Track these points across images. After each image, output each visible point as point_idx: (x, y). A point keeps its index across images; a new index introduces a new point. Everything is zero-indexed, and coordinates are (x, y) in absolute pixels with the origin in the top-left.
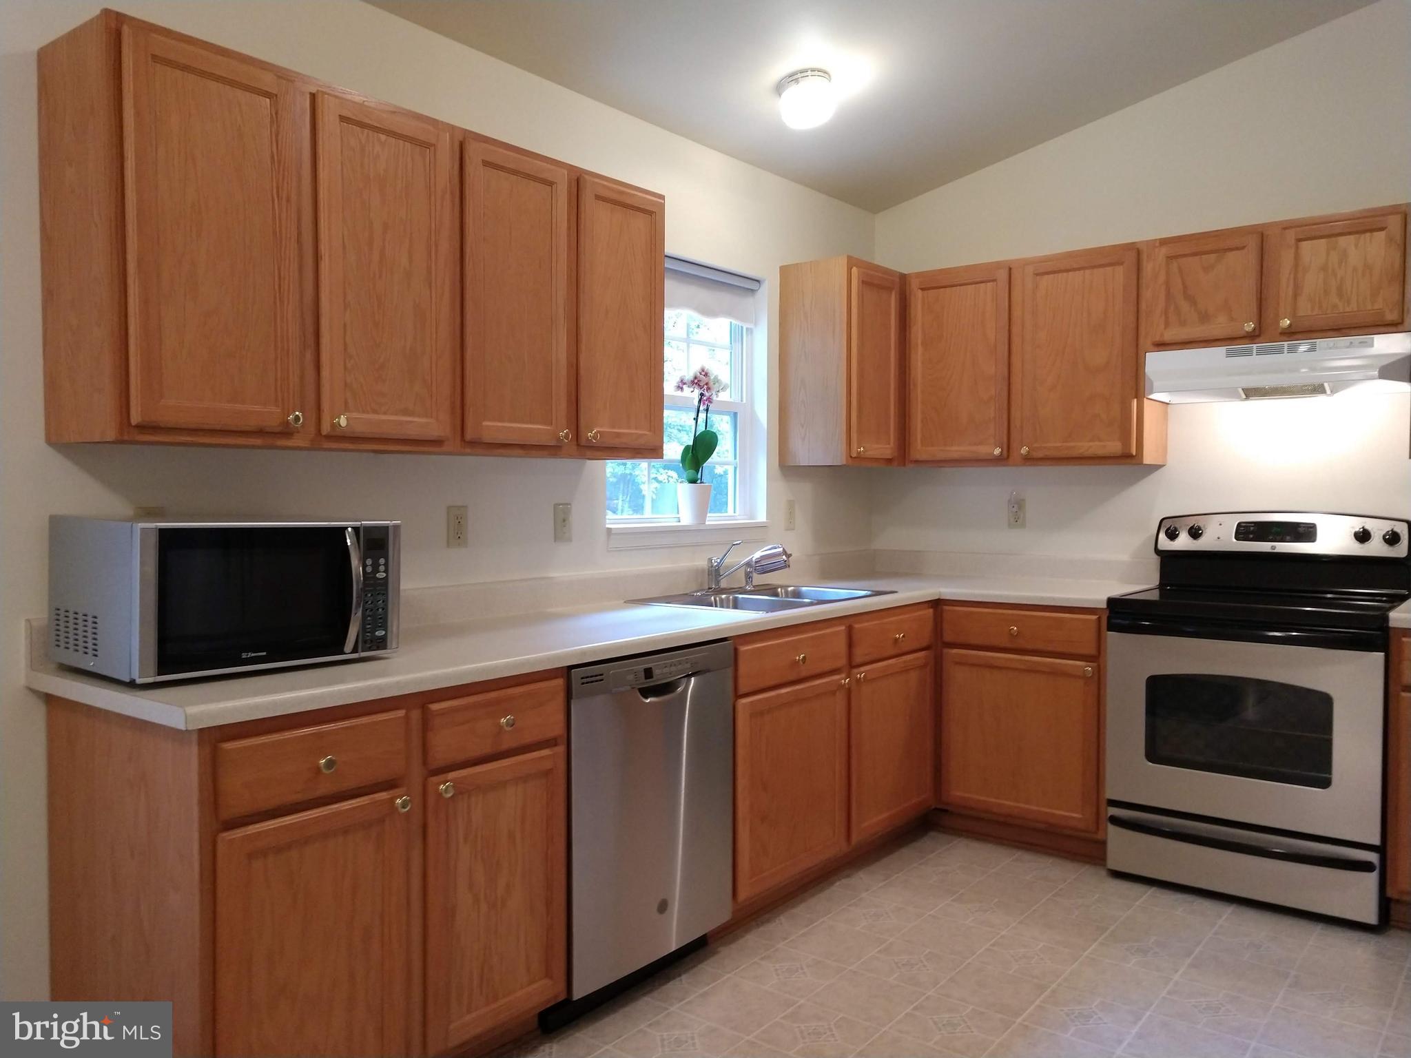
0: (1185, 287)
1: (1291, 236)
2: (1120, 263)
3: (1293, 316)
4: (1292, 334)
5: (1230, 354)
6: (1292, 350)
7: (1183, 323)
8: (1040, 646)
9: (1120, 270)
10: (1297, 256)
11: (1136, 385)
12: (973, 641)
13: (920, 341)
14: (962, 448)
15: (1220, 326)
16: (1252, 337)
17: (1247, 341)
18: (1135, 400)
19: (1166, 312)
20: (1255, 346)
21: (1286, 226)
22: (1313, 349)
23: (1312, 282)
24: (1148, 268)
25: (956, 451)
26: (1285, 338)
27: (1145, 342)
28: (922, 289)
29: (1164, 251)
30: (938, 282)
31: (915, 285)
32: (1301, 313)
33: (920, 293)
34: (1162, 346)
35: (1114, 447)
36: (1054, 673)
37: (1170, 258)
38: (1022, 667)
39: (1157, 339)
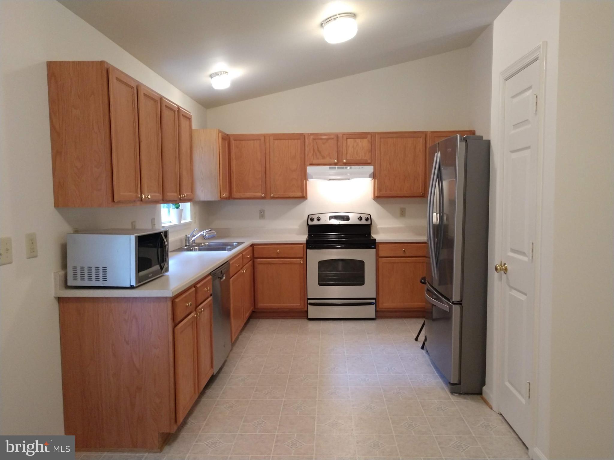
0: (318, 148)
1: (345, 137)
2: (299, 139)
3: (346, 160)
4: (345, 164)
5: (330, 168)
6: (346, 168)
7: (318, 159)
8: (286, 256)
9: (299, 141)
10: (347, 143)
11: (304, 176)
12: (264, 256)
13: (234, 158)
14: (251, 194)
15: (327, 160)
16: (336, 164)
17: (334, 165)
18: (305, 181)
19: (313, 155)
20: (336, 166)
21: (344, 134)
22: (351, 168)
23: (350, 150)
24: (307, 141)
25: (248, 194)
26: (344, 165)
27: (307, 163)
28: (234, 140)
29: (312, 137)
30: (241, 138)
31: (232, 139)
32: (348, 159)
33: (233, 142)
34: (312, 165)
35: (299, 194)
36: (291, 263)
37: (314, 139)
38: (281, 263)
39: (311, 163)
